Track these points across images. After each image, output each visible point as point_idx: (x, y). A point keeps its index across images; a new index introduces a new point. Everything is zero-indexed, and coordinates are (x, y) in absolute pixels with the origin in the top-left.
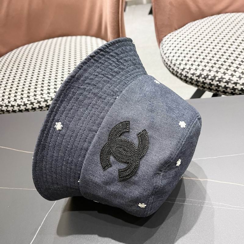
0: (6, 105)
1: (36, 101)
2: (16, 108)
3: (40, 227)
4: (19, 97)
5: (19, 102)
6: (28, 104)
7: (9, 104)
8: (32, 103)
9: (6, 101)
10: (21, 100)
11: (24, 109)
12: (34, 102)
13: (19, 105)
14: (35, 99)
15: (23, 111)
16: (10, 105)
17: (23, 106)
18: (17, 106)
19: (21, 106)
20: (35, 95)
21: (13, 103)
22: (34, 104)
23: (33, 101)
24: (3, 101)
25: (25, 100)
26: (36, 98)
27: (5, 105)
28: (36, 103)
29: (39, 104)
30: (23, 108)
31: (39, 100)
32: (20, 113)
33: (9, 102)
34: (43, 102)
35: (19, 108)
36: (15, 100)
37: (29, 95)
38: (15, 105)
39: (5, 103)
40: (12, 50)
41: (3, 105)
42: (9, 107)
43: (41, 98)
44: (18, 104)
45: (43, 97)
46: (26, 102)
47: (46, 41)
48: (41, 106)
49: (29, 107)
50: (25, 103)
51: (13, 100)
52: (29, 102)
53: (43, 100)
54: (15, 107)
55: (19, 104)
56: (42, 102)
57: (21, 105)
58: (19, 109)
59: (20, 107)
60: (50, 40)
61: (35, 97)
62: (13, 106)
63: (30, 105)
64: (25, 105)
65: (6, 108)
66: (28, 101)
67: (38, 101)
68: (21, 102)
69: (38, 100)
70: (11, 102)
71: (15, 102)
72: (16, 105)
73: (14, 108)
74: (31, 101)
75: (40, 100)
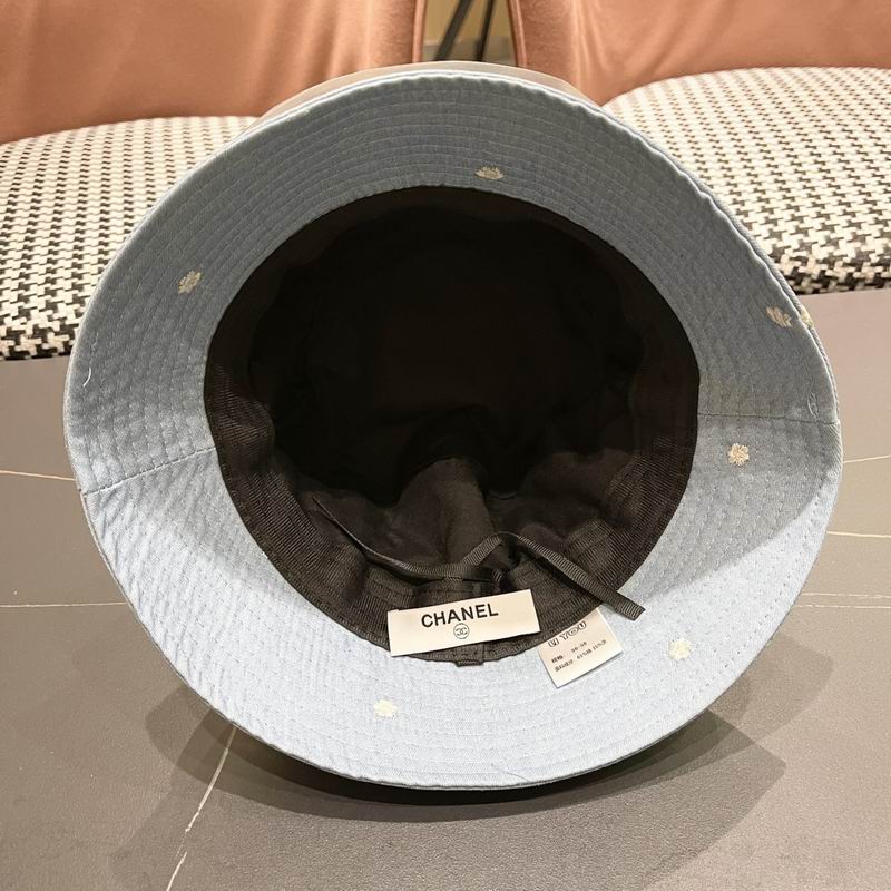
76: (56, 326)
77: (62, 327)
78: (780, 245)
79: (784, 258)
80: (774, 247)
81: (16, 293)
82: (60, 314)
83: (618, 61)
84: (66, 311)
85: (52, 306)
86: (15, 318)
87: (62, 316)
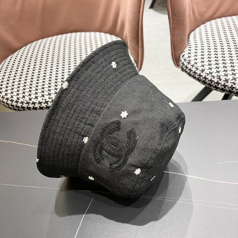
0: (27, 102)
2: (37, 106)
3: (79, 228)
4: (40, 95)
5: (40, 99)
6: (49, 101)
7: (30, 101)
9: (27, 98)
10: (42, 97)
11: (45, 107)
13: (40, 103)
15: (44, 108)
16: (31, 103)
17: (44, 103)
18: (39, 104)
19: (43, 104)
21: (34, 101)
24: (24, 98)
27: (25, 102)
32: (41, 110)
33: (30, 99)
36: (36, 98)
37: (50, 92)
38: (36, 103)
39: (26, 100)
40: (26, 45)
41: (24, 102)
42: (30, 105)
44: (39, 102)
46: (48, 100)
50: (47, 100)
54: (36, 104)
55: (40, 101)
57: (42, 102)
58: (40, 106)
59: (41, 105)
62: (34, 103)
65: (27, 105)
66: (49, 98)
70: (32, 99)
71: (36, 99)
72: (38, 102)
76: (44, 101)
77: (45, 101)
81: (35, 91)
83: (201, 15)
84: (46, 97)
85: (43, 96)
86: (34, 99)
87: (45, 99)
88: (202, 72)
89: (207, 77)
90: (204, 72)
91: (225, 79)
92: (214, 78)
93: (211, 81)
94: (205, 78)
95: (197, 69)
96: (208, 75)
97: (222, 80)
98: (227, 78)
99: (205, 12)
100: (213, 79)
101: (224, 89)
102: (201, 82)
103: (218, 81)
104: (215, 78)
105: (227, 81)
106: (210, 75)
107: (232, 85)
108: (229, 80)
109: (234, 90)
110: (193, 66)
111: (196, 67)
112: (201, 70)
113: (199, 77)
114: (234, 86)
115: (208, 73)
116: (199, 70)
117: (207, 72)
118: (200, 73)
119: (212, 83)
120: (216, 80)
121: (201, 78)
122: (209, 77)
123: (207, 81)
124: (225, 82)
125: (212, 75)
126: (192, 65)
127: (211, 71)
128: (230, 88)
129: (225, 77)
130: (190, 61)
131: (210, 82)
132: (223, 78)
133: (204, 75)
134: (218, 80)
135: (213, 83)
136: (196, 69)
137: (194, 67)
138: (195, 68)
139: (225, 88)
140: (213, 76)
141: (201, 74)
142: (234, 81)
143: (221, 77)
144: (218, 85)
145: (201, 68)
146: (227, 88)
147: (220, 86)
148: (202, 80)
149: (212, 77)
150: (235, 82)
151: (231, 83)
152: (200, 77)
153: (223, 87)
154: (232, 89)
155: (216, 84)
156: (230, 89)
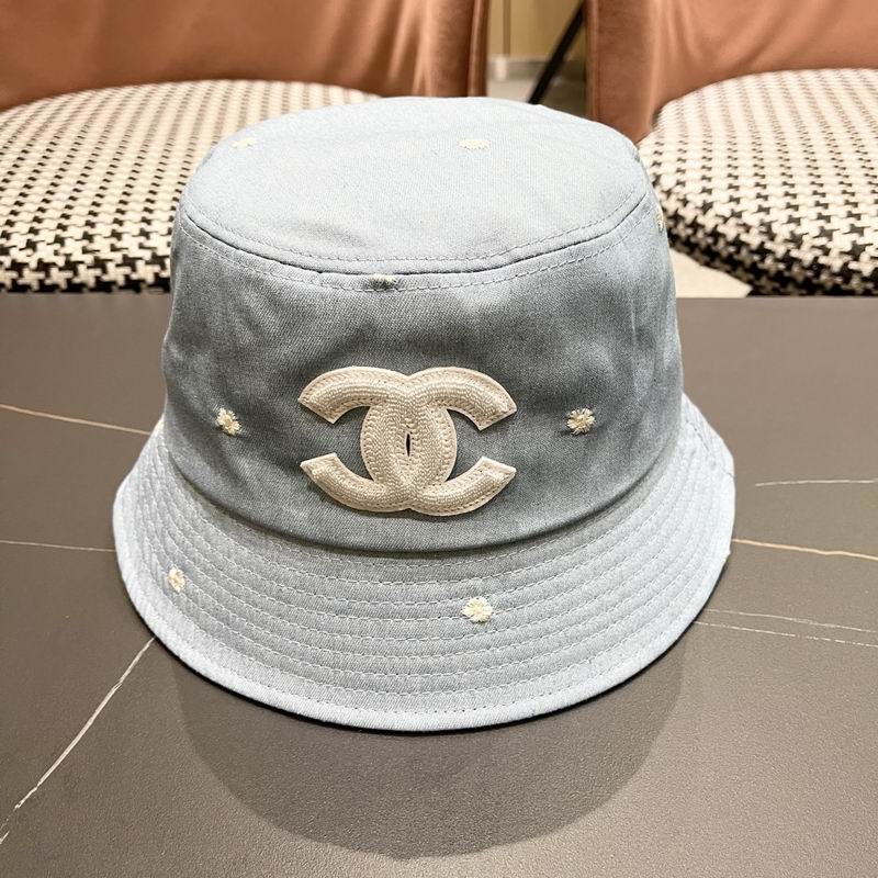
1: (118, 257)
2: (30, 277)
4: (47, 235)
5: (46, 253)
6: (82, 262)
8: (100, 264)
10: (57, 246)
11: (63, 285)
12: (110, 260)
13: (44, 267)
14: (114, 249)
15: (57, 291)
16: (8, 264)
17: (61, 269)
18: (37, 270)
19: (54, 271)
20: (117, 235)
21: (21, 257)
22: (110, 266)
23: (105, 254)
25: (74, 248)
26: (119, 244)
28: (118, 266)
29: (127, 270)
30: (58, 277)
31: (131, 255)
34: (147, 263)
35: (41, 275)
36: (31, 245)
37: (91, 231)
38: (26, 265)
43: (141, 247)
44: (40, 262)
45: (148, 244)
46: (77, 256)
47: (166, 88)
48: (134, 276)
49: (87, 275)
50: (73, 259)
51: (23, 245)
52: (89, 259)
53: (147, 255)
54: (26, 272)
55: (46, 260)
56: (140, 264)
57: (54, 264)
58: (41, 281)
59: (48, 275)
60: (184, 87)
61: (114, 240)
62: (17, 267)
63: (89, 267)
64: (71, 266)
66: (85, 251)
67: (125, 257)
68: (56, 253)
69: (125, 252)
70: (13, 251)
71: (29, 251)
72: (34, 264)
73: (21, 276)
74: (97, 254)
75: (134, 252)
76: (61, 261)
77: (67, 262)
78: (861, 241)
79: (864, 257)
80: (854, 244)
81: (29, 225)
82: (66, 250)
83: (709, 49)
86: (21, 250)
87: (68, 252)
88: (705, 213)
89: (721, 229)
90: (711, 213)
91: (792, 233)
92: (748, 231)
93: (738, 244)
94: (715, 234)
95: (685, 202)
96: (726, 220)
97: (779, 239)
98: (799, 231)
99: (721, 43)
100: (744, 237)
101: (787, 274)
102: (697, 254)
103: (763, 243)
104: (754, 231)
105: (796, 240)
106: (733, 221)
107: (816, 258)
108: (805, 238)
109: (824, 277)
110: (669, 193)
111: (682, 197)
112: (700, 204)
113: (690, 231)
114: (823, 260)
115: (728, 214)
116: (690, 206)
117: (720, 214)
118: (696, 217)
119: (738, 252)
120: (754, 239)
121: (700, 234)
122: (730, 231)
123: (721, 243)
124: (791, 246)
125: (740, 222)
126: (666, 189)
127: (738, 209)
128: (810, 268)
129: (792, 226)
130: (658, 177)
131: (732, 249)
132: (782, 231)
133: (709, 221)
134: (764, 238)
135: (744, 252)
136: (679, 205)
137: (673, 197)
138: (678, 200)
139: (789, 268)
140: (744, 225)
141: (701, 220)
142: (823, 241)
143: (775, 228)
144: (762, 260)
145: (698, 200)
146: (796, 269)
147: (769, 261)
148: (703, 244)
149: (742, 230)
150: (829, 245)
151: (813, 247)
152: (695, 233)
153: (782, 266)
154: (817, 275)
155: (756, 258)
156: (810, 274)
